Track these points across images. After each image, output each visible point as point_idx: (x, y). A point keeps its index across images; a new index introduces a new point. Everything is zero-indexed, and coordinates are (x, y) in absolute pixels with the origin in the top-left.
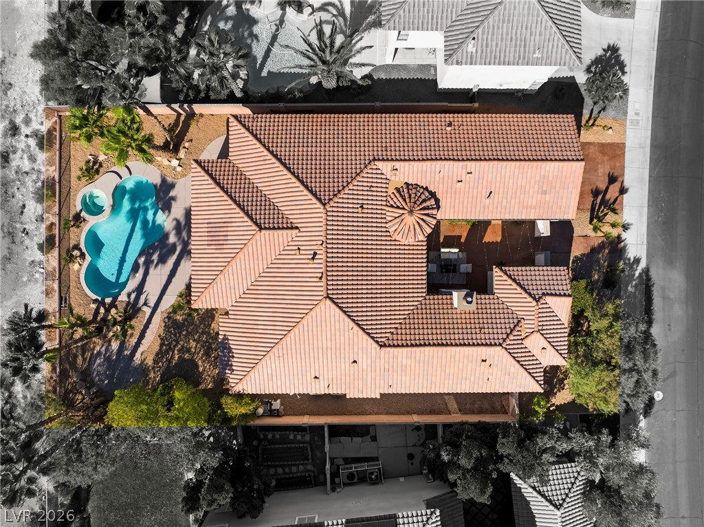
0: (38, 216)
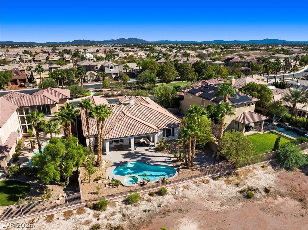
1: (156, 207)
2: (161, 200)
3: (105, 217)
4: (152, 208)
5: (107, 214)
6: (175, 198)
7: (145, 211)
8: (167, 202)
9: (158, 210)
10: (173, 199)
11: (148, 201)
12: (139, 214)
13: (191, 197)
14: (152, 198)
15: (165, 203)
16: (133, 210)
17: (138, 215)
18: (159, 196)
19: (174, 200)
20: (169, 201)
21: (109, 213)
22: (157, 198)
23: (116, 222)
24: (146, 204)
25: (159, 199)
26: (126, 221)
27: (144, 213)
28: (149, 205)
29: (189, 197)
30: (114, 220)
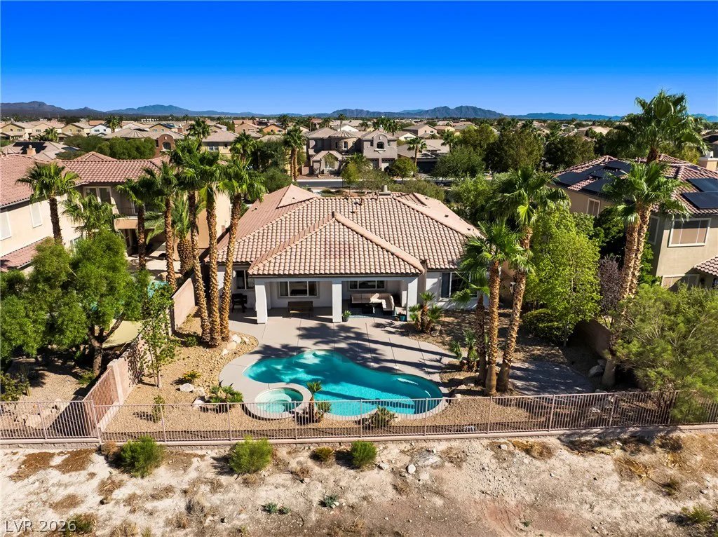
0: (294, 480)
1: (315, 504)
2: (342, 484)
3: (130, 500)
4: (297, 505)
5: (142, 488)
6: (395, 487)
7: (268, 509)
8: (363, 494)
9: (314, 517)
10: (390, 488)
11: (299, 475)
12: (243, 516)
13: (461, 497)
14: (315, 468)
15: (351, 498)
16: (231, 495)
17: (238, 519)
18: (343, 468)
19: (391, 493)
20: (371, 492)
21: (150, 488)
22: (333, 474)
23: (153, 525)
24: (284, 486)
25: (338, 477)
26: (188, 530)
27: (261, 515)
28: (294, 491)
29: (453, 494)
30: (151, 514)
